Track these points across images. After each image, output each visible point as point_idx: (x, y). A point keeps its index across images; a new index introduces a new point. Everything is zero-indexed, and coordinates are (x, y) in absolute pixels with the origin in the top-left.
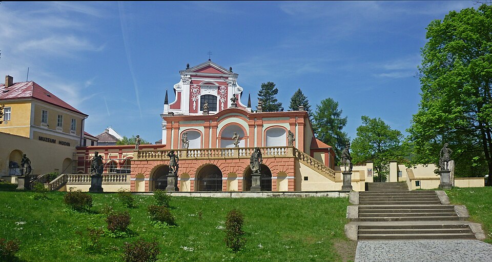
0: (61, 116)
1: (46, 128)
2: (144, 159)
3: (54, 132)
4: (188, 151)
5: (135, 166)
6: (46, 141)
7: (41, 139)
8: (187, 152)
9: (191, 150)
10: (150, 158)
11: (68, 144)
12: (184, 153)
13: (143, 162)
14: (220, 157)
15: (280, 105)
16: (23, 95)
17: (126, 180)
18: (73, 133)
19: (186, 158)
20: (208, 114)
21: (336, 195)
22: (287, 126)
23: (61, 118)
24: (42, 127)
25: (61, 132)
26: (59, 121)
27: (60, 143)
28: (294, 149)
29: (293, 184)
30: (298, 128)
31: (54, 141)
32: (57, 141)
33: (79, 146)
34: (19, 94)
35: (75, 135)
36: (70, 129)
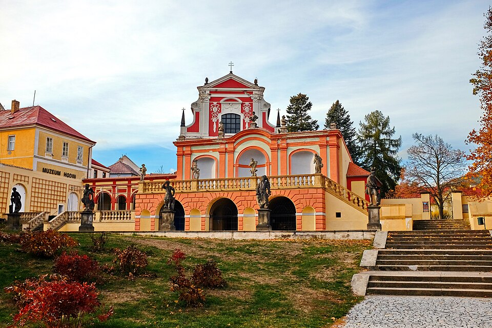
0: (67, 144)
1: (51, 158)
2: (150, 192)
3: (59, 162)
4: (198, 181)
5: (140, 201)
6: (50, 173)
7: (45, 170)
8: (198, 183)
9: (202, 181)
10: (157, 191)
11: (74, 177)
12: (194, 184)
13: (149, 197)
14: (235, 189)
15: (314, 122)
16: (28, 122)
17: (130, 218)
18: (80, 163)
19: (196, 190)
20: (224, 136)
21: (359, 236)
22: (316, 149)
23: (67, 146)
24: (46, 157)
25: (67, 162)
26: (64, 150)
27: (65, 175)
28: (323, 177)
29: (321, 222)
30: (330, 150)
31: (58, 173)
32: (62, 173)
33: (86, 178)
34: (23, 121)
35: (81, 165)
36: (76, 158)
